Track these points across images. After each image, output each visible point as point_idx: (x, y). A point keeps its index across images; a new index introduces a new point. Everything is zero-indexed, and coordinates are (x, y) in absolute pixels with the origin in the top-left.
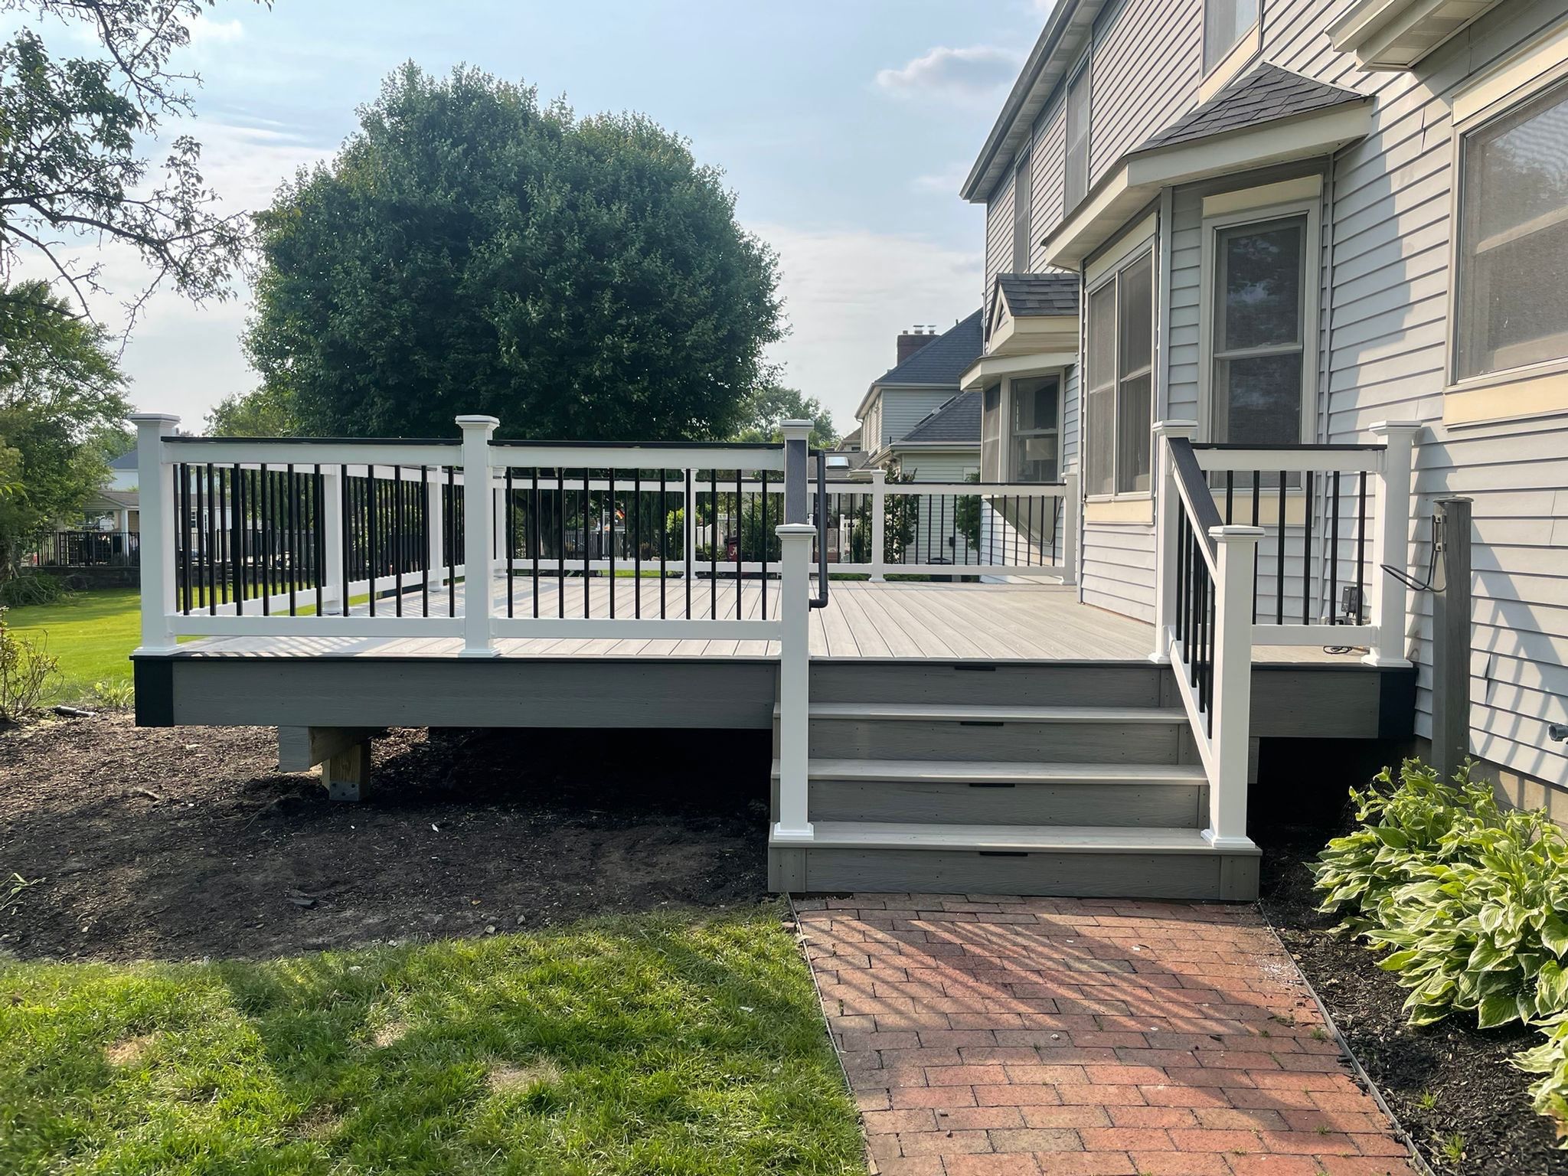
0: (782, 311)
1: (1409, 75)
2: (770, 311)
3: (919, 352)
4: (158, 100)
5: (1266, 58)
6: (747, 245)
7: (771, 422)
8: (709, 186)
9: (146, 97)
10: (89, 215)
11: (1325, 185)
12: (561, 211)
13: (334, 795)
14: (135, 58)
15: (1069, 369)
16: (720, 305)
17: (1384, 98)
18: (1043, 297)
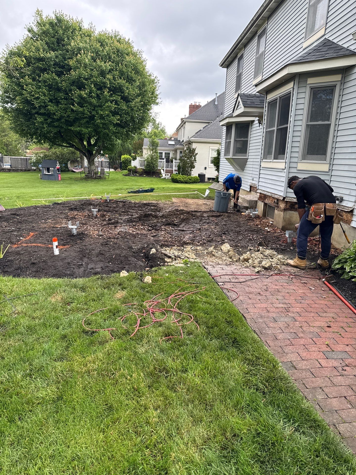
0: (159, 96)
2: (156, 96)
3: (197, 111)
5: (326, 37)
6: (150, 76)
8: (139, 56)
15: (253, 121)
16: (142, 94)
18: (251, 101)
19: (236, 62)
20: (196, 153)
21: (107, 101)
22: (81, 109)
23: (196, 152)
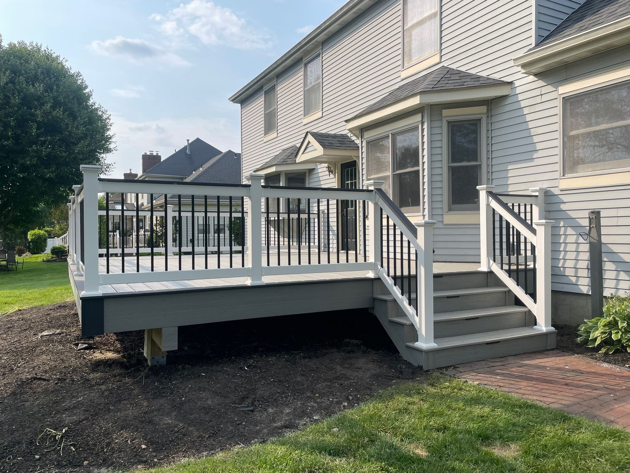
1: (532, 76)
5: (444, 64)
11: (488, 110)
12: (7, 84)
13: (153, 363)
15: (312, 170)
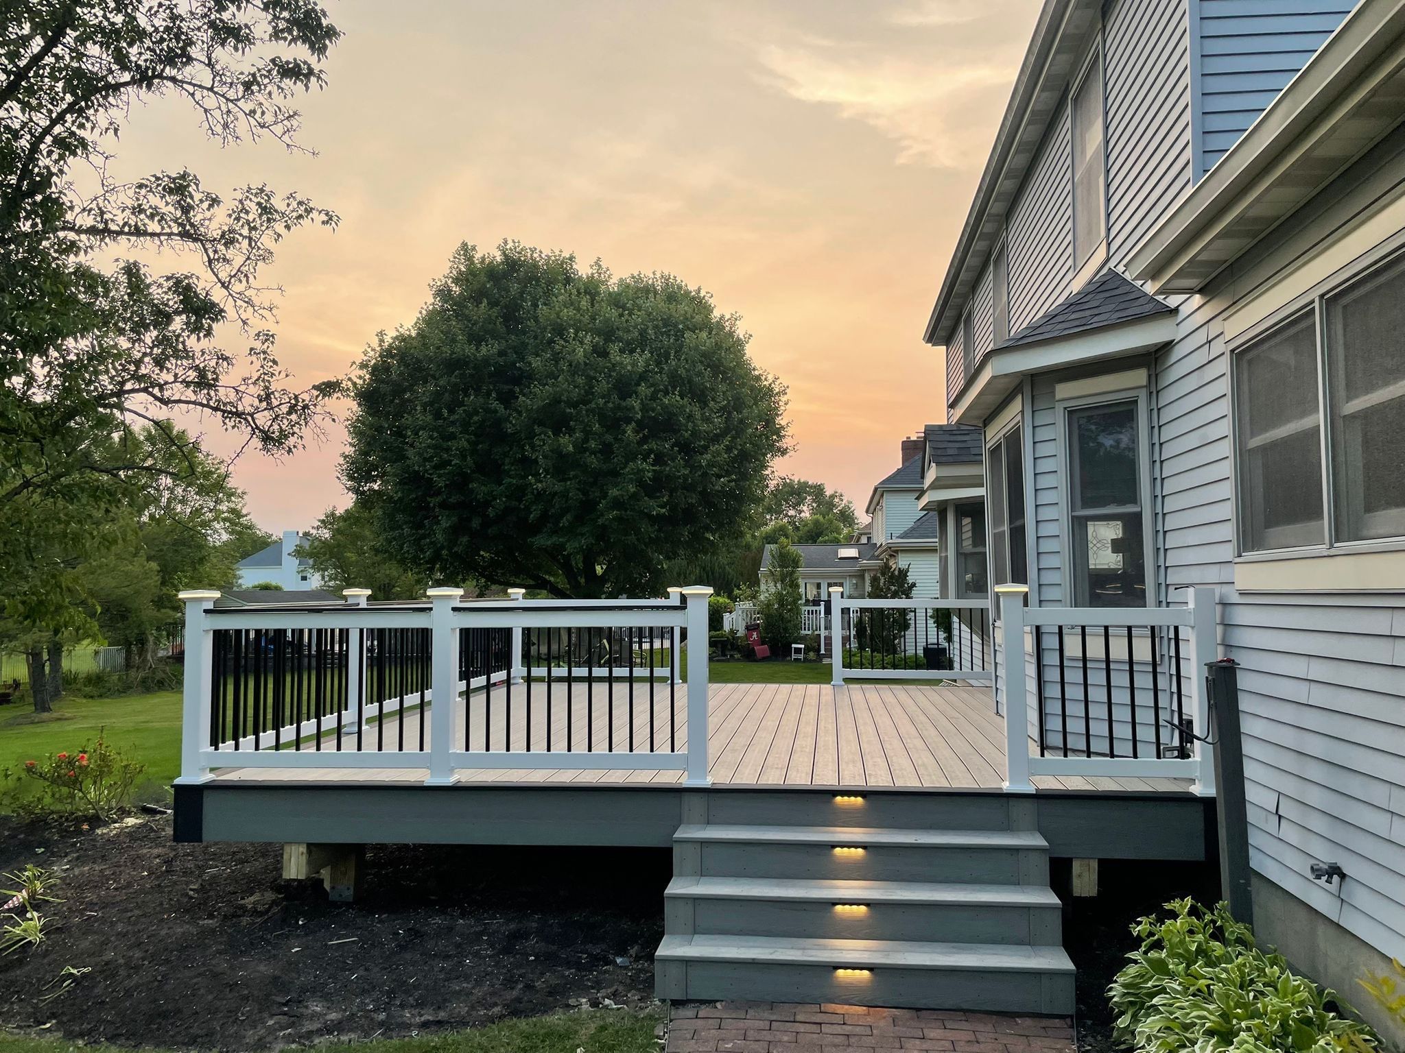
0: (789, 431)
1: (1197, 296)
2: (778, 432)
4: (250, 309)
6: (758, 378)
7: (800, 512)
8: (728, 329)
9: (241, 306)
10: (193, 398)
11: (1149, 376)
13: (333, 897)
14: (232, 277)
16: (734, 429)
17: (1185, 310)
19: (961, 333)
20: (910, 582)
21: (631, 457)
22: (558, 487)
23: (910, 579)
